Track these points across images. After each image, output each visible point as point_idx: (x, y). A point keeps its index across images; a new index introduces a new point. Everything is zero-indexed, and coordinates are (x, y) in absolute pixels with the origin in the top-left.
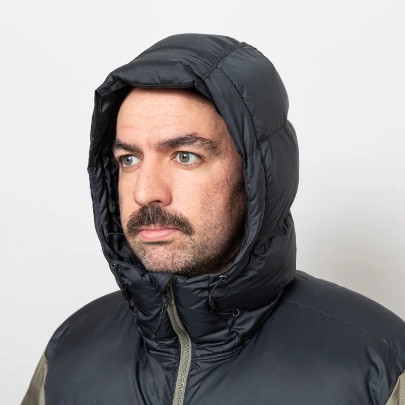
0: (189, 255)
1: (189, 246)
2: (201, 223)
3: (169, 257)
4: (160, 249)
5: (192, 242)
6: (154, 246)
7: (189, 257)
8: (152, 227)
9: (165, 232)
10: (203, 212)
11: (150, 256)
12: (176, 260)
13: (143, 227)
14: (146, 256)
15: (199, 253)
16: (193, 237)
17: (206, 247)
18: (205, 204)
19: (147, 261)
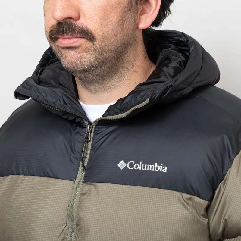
0: (92, 56)
1: (92, 49)
2: (101, 33)
3: (78, 58)
4: (72, 52)
5: (94, 46)
6: (67, 50)
7: (92, 58)
8: (66, 36)
9: (75, 40)
10: (102, 26)
11: (66, 58)
12: (83, 60)
13: (59, 36)
14: (63, 57)
15: (99, 55)
16: (95, 43)
17: (104, 51)
18: (104, 19)
19: (63, 61)
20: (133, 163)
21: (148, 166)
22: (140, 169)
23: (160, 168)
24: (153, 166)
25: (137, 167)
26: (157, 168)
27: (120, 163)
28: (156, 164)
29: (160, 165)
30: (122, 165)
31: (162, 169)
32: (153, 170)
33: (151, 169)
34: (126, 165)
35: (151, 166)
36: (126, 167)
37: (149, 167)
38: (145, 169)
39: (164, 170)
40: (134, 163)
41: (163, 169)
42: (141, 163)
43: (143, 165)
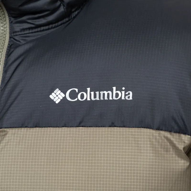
20: (75, 91)
21: (102, 93)
22: (89, 99)
23: (122, 95)
24: (110, 92)
25: (82, 96)
26: (117, 95)
27: (53, 94)
28: (114, 88)
29: (121, 90)
30: (57, 96)
31: (125, 95)
32: (111, 98)
33: (106, 98)
34: (64, 96)
35: (106, 93)
36: (65, 98)
37: (104, 94)
38: (98, 99)
39: (129, 97)
40: (77, 92)
41: (127, 95)
42: (89, 89)
43: (92, 93)
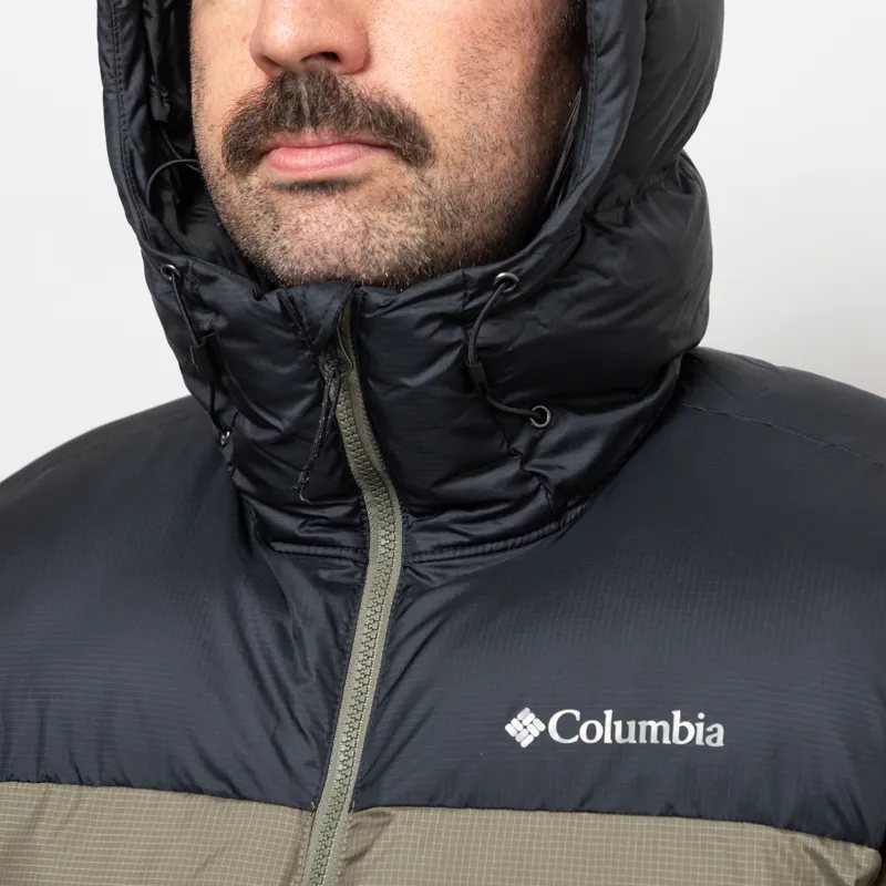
0: (413, 230)
1: (416, 199)
2: (457, 130)
3: (353, 231)
4: (328, 207)
5: (424, 188)
6: (306, 198)
7: (413, 236)
10: (462, 99)
11: (298, 230)
12: (376, 240)
14: (281, 231)
15: (442, 225)
16: (429, 173)
17: (464, 209)
18: (472, 72)
19: (284, 248)
20: (574, 716)
21: (643, 724)
22: (608, 740)
23: (696, 732)
24: (665, 724)
25: (591, 732)
26: (683, 733)
27: (514, 721)
28: (677, 714)
29: (694, 721)
30: (525, 728)
31: (706, 734)
32: (666, 741)
33: (654, 740)
34: (542, 727)
35: (654, 725)
36: (545, 734)
37: (649, 728)
38: (631, 739)
39: (714, 740)
40: (578, 718)
41: (710, 733)
42: (609, 714)
43: (619, 724)
